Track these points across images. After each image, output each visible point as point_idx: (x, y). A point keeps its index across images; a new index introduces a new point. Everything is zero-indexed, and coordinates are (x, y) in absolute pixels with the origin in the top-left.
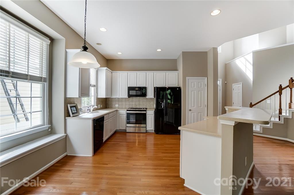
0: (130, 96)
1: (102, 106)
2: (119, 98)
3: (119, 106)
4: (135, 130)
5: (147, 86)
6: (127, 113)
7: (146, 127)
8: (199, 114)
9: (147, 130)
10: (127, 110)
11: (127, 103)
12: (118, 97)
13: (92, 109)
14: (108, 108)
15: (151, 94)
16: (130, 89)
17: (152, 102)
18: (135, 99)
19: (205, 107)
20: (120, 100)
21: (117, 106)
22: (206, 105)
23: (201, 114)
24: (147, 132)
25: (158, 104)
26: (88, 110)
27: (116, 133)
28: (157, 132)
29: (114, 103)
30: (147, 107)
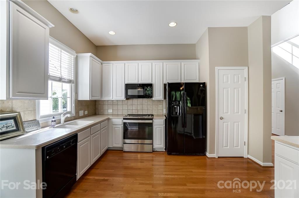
0: (128, 97)
1: (86, 112)
2: (113, 100)
3: (113, 111)
4: (138, 148)
5: (153, 83)
6: (125, 124)
7: (153, 144)
8: (235, 124)
9: (154, 148)
10: (124, 119)
11: (125, 107)
12: (111, 98)
13: (63, 119)
14: (99, 114)
15: (158, 93)
16: (128, 87)
17: (160, 106)
18: (136, 101)
19: (245, 113)
20: (114, 103)
21: (110, 111)
22: (245, 110)
23: (239, 124)
24: (153, 151)
25: (171, 109)
26: (52, 121)
27: (108, 151)
28: (169, 153)
29: (106, 107)
30: (153, 112)
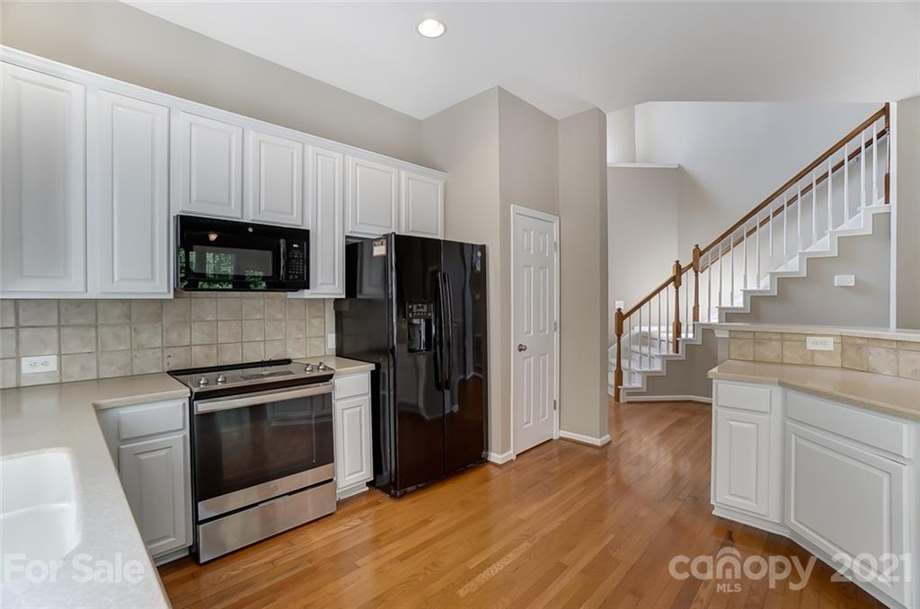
3: (61, 364)
5: (314, 228)
7: (336, 479)
8: (541, 360)
10: (199, 396)
15: (327, 279)
19: (555, 329)
23: (546, 359)
30: (290, 350)
